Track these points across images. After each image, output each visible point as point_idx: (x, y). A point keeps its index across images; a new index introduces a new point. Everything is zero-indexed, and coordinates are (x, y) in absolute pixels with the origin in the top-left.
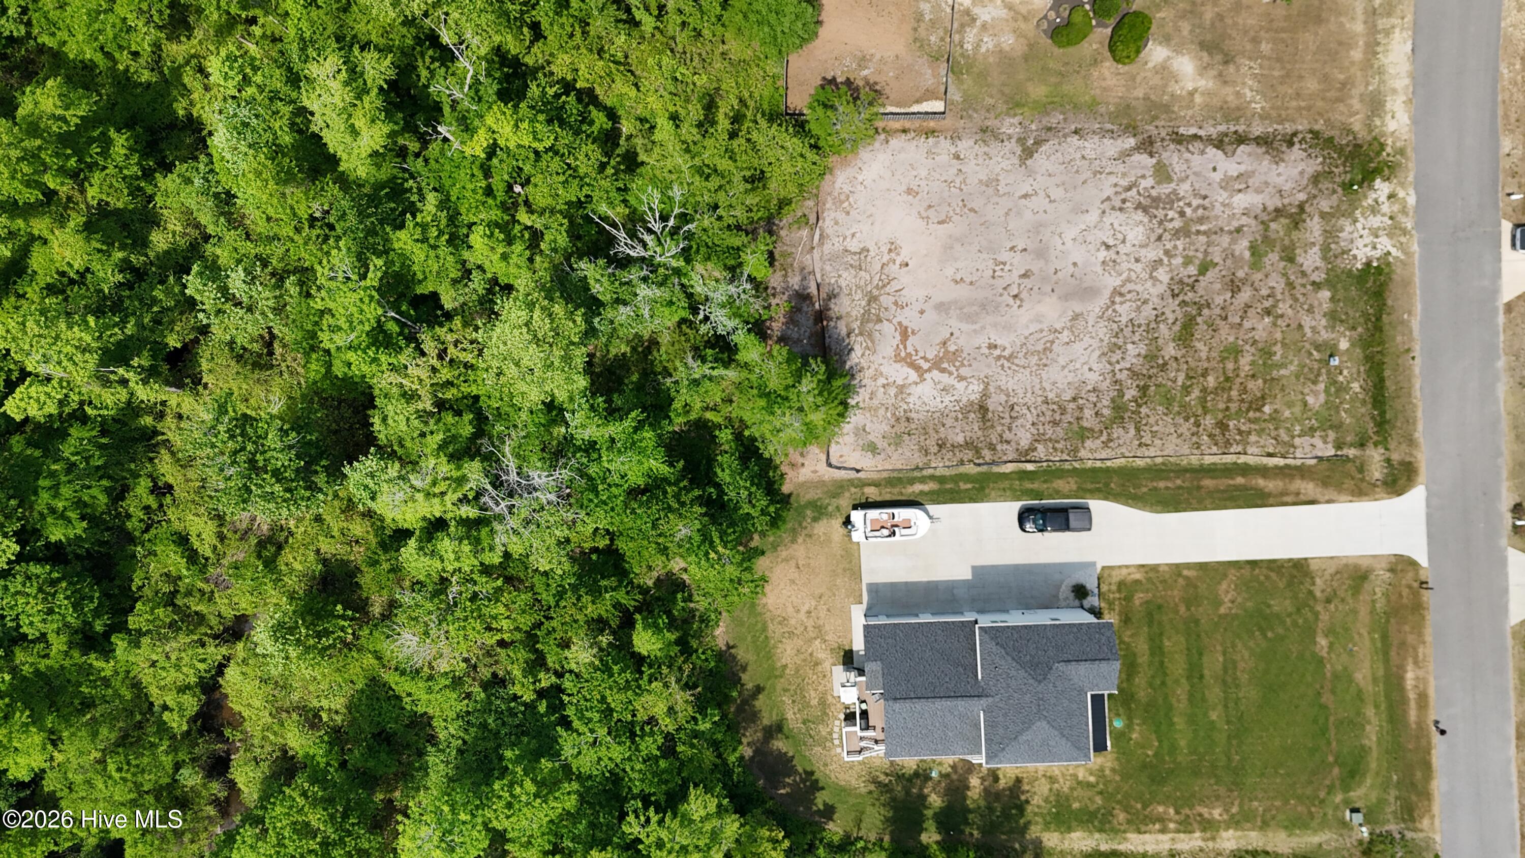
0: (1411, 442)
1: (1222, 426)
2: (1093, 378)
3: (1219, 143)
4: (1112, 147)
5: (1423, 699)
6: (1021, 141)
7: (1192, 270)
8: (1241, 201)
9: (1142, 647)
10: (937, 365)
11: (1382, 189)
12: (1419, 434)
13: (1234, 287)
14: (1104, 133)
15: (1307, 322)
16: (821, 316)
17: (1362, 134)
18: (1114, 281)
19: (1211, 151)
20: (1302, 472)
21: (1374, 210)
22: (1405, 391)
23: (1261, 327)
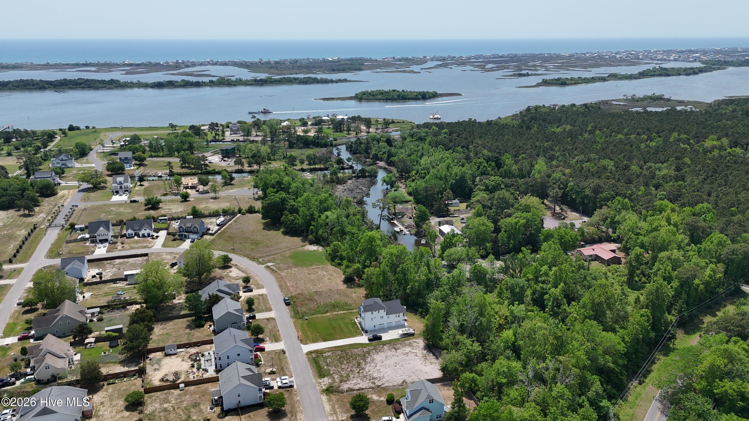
0: (308, 358)
1: (346, 354)
2: (375, 356)
3: (363, 389)
4: (387, 384)
5: (298, 331)
6: (406, 383)
7: (361, 371)
8: (355, 381)
9: (352, 329)
10: (408, 353)
11: (324, 387)
12: (307, 359)
13: (351, 371)
14: (389, 386)
15: (334, 368)
16: (434, 354)
17: (331, 394)
18: (377, 368)
19: (364, 387)
20: (329, 352)
21: (325, 385)
22: (311, 364)
23: (343, 366)
